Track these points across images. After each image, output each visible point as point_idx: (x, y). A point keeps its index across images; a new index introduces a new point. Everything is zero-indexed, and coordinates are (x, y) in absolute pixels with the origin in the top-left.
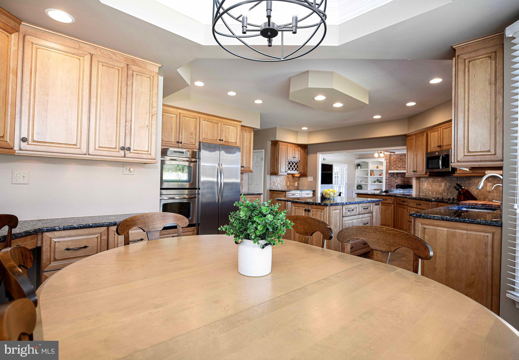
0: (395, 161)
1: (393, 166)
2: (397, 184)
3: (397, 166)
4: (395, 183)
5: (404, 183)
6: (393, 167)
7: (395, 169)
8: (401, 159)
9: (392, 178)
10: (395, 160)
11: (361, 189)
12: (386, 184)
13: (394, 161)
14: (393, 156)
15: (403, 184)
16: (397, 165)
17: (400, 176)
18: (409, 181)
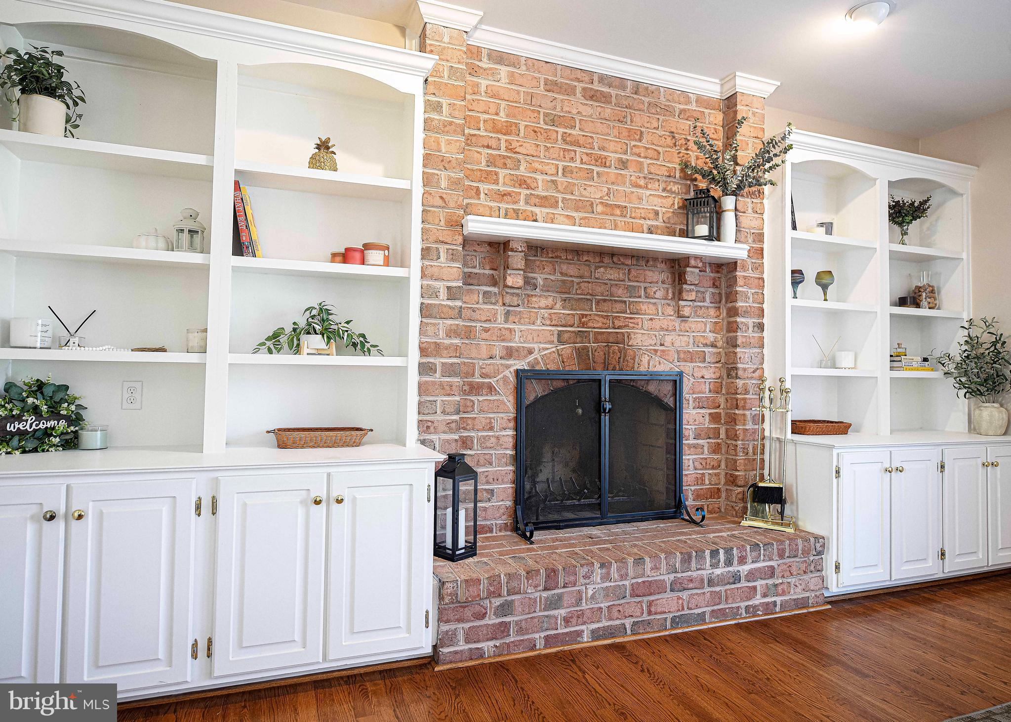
0: (508, 129)
1: (489, 177)
2: (522, 364)
3: (523, 183)
4: (510, 353)
5: (582, 354)
6: (484, 187)
7: (503, 206)
8: (553, 120)
9: (475, 298)
10: (502, 117)
11: (71, 443)
12: (425, 369)
13: (496, 128)
14: (493, 73)
15: (573, 366)
16: (522, 171)
17: (547, 288)
18: (621, 340)
